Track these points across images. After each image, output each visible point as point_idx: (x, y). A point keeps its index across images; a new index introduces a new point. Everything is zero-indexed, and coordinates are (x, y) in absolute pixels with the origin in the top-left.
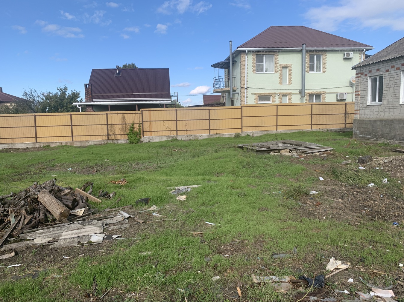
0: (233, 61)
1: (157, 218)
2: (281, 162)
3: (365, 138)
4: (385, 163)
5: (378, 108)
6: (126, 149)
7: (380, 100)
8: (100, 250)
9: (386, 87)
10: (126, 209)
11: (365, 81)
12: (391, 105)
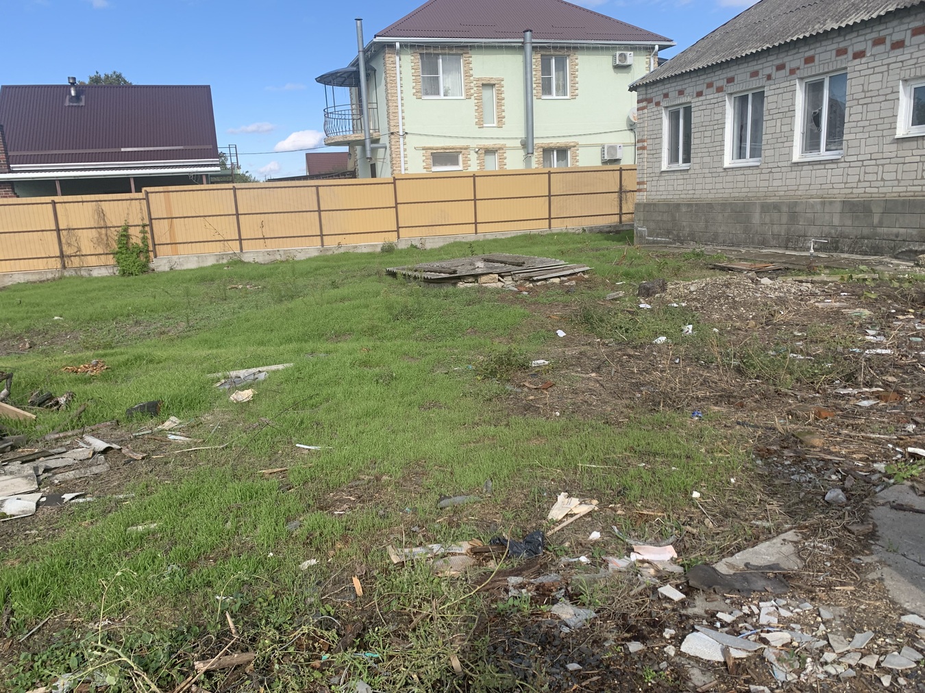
0: (366, 69)
1: (178, 446)
2: (479, 302)
3: (658, 242)
4: (691, 292)
5: (682, 177)
6: (111, 288)
7: (687, 159)
8: (28, 532)
9: (696, 130)
10: (103, 431)
11: (655, 117)
12: (707, 171)
